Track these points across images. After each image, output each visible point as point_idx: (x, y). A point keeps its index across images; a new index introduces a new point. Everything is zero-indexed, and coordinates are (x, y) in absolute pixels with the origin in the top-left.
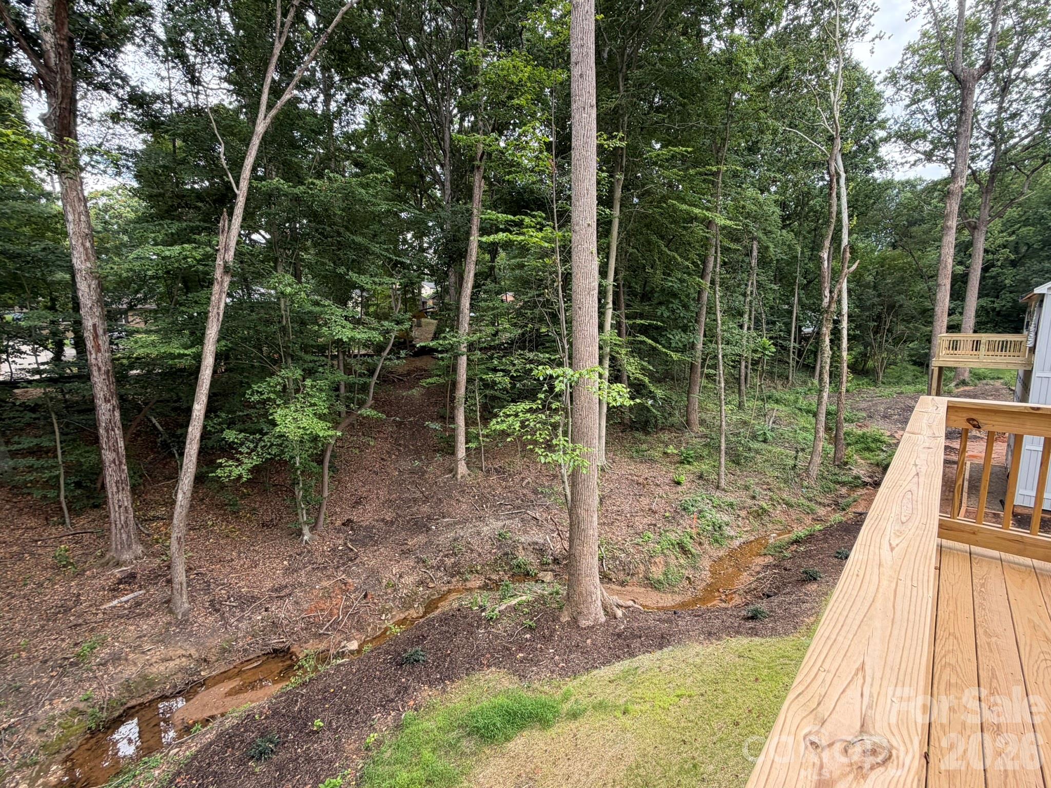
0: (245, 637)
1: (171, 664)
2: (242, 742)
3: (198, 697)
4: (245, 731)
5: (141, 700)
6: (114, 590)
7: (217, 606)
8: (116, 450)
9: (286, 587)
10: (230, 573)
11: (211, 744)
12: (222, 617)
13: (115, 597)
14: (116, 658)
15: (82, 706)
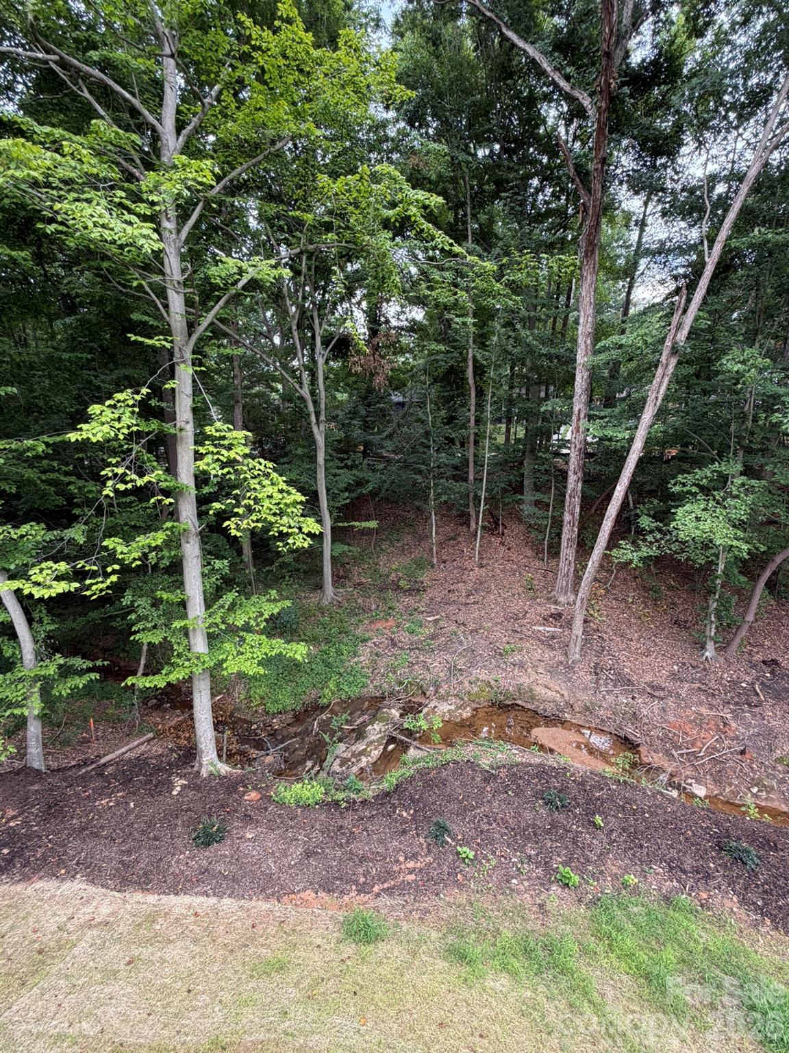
0: (607, 709)
1: (550, 693)
2: (547, 782)
3: (554, 729)
4: (555, 777)
5: (524, 704)
6: (545, 619)
7: (598, 671)
8: (573, 514)
9: (663, 689)
10: (624, 650)
11: (530, 765)
12: (597, 682)
13: (544, 625)
14: (521, 666)
15: (492, 683)
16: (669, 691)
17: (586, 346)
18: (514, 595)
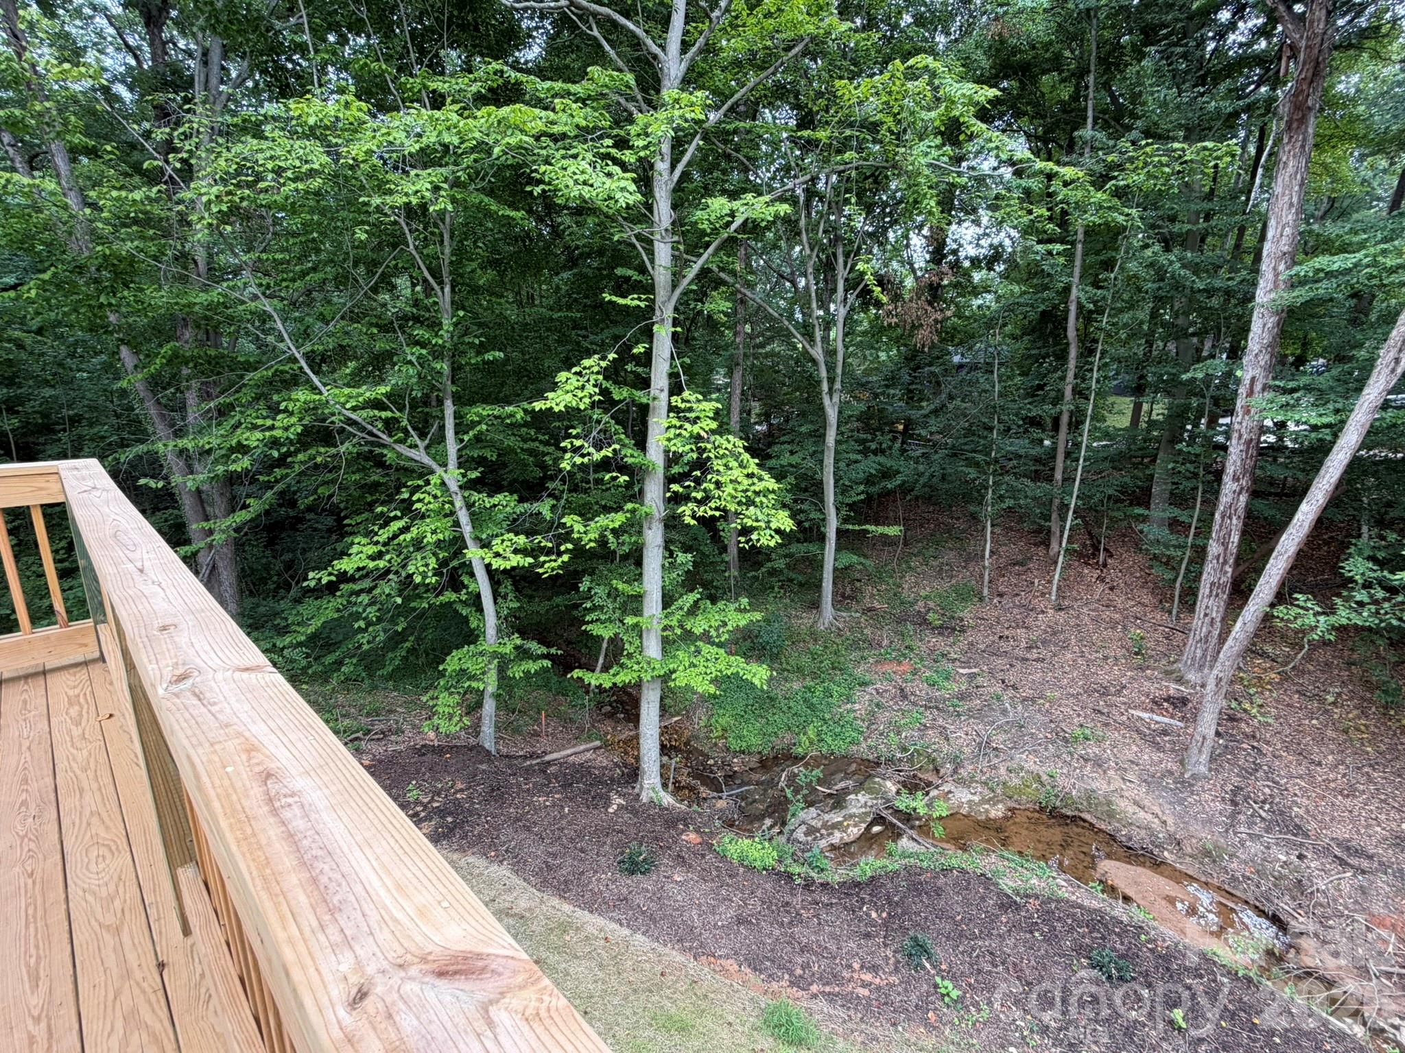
0: (1246, 863)
1: (1142, 814)
2: (1103, 938)
3: (1140, 869)
4: (1118, 935)
5: (1094, 821)
6: (1156, 703)
7: (1239, 799)
8: (1225, 545)
9: (1371, 857)
10: (1301, 777)
11: (1081, 907)
12: (1233, 816)
13: (1152, 711)
14: (1098, 763)
15: (1044, 778)
16: (1381, 863)
17: (1277, 275)
18: (1106, 658)
